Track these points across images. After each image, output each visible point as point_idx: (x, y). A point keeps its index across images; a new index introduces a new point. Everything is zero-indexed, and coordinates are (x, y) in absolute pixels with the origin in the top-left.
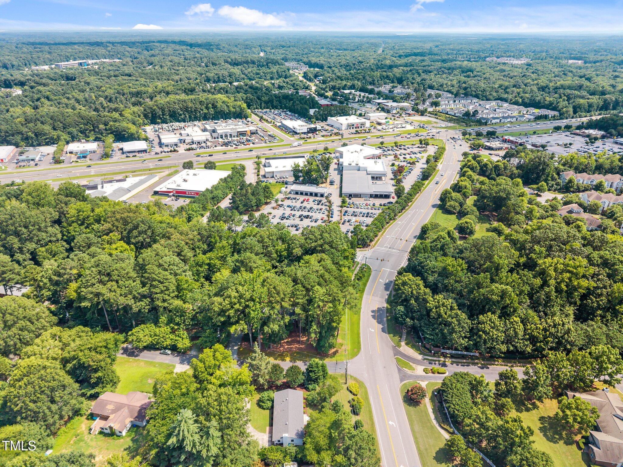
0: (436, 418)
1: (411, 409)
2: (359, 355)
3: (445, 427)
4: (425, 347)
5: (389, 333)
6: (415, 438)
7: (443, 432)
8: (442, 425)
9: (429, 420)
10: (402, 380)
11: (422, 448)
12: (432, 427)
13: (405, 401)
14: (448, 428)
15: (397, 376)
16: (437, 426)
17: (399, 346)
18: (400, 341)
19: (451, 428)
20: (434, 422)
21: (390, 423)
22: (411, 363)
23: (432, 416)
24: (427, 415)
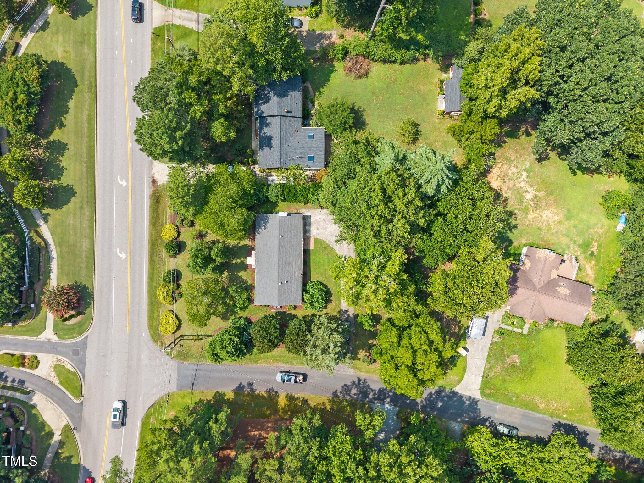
0: (49, 260)
1: (83, 281)
2: (148, 405)
3: (40, 240)
4: (16, 421)
5: (78, 466)
6: (92, 228)
7: (47, 235)
8: (43, 244)
9: (61, 256)
10: (85, 343)
11: (87, 212)
12: (59, 244)
13: (91, 296)
14: (36, 238)
15: (91, 355)
16: (52, 246)
17: (67, 430)
18: (61, 444)
19: (31, 238)
20: (54, 254)
21: (123, 256)
22: (56, 382)
23: (54, 265)
24: (61, 267)
